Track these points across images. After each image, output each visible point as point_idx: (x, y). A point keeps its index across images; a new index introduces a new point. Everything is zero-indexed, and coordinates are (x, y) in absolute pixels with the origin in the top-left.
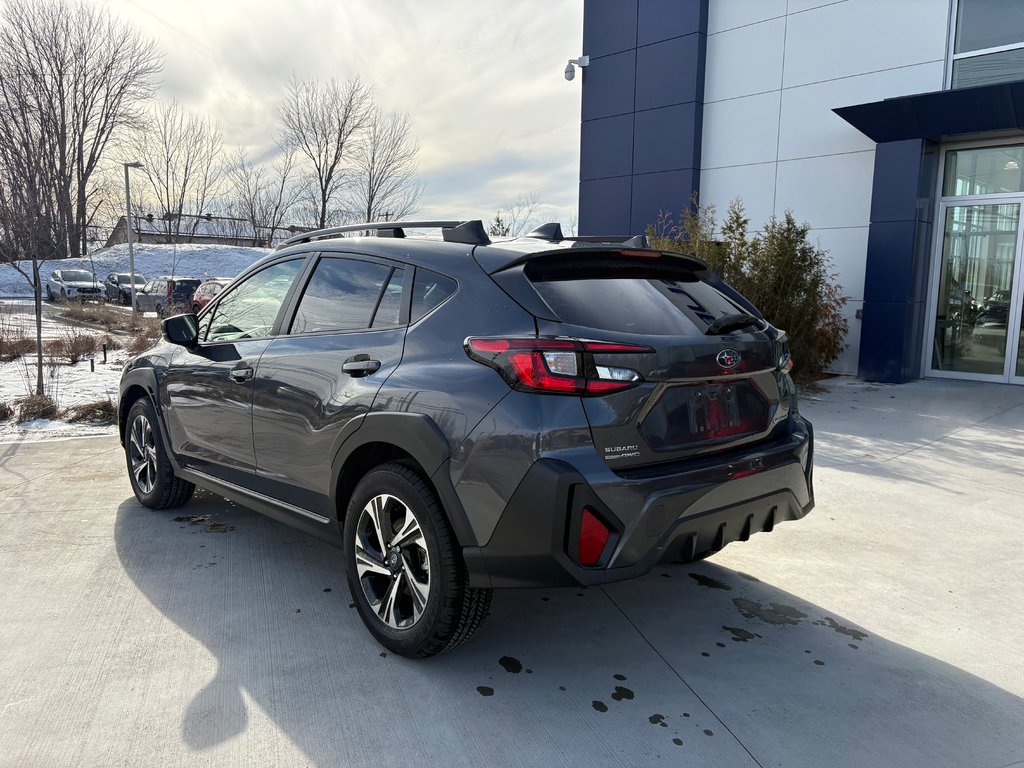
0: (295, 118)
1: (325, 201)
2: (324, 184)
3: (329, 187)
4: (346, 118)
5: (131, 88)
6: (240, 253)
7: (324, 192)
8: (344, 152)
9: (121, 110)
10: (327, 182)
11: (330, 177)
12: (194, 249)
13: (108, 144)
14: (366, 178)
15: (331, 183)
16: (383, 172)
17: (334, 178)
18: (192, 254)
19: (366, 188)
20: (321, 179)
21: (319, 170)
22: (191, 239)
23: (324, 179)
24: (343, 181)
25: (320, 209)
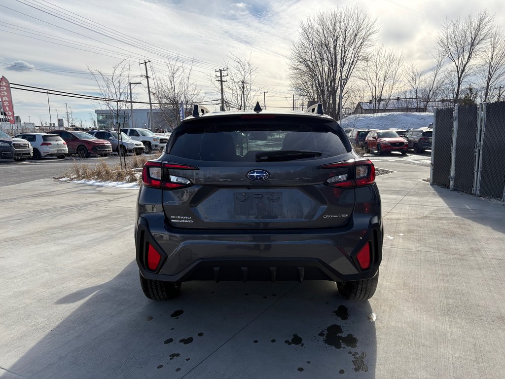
0: (445, 41)
1: (459, 84)
2: (460, 74)
3: (463, 75)
4: (476, 36)
5: (365, 43)
6: (405, 116)
7: (459, 78)
8: (473, 55)
9: (360, 54)
10: (462, 73)
11: (463, 70)
12: (383, 115)
13: (355, 70)
14: (487, 67)
15: (464, 73)
16: (498, 63)
17: (466, 71)
18: (382, 117)
19: (487, 74)
20: (458, 72)
21: (457, 67)
22: (384, 111)
23: (460, 72)
24: (471, 71)
25: (456, 89)
